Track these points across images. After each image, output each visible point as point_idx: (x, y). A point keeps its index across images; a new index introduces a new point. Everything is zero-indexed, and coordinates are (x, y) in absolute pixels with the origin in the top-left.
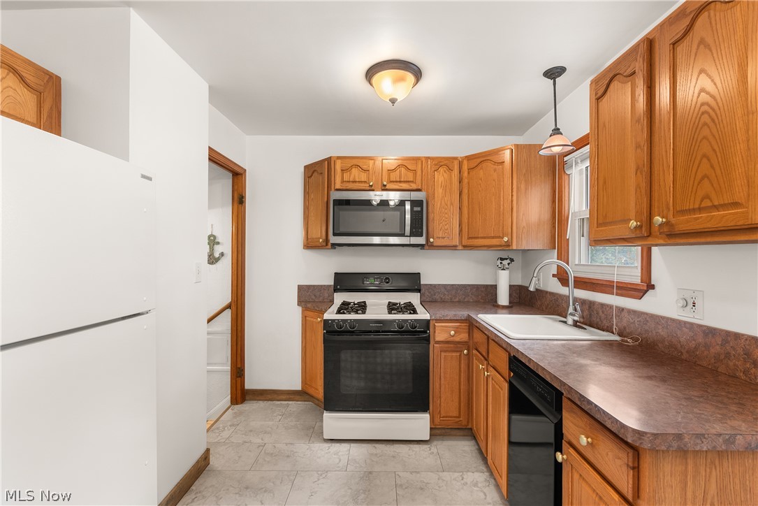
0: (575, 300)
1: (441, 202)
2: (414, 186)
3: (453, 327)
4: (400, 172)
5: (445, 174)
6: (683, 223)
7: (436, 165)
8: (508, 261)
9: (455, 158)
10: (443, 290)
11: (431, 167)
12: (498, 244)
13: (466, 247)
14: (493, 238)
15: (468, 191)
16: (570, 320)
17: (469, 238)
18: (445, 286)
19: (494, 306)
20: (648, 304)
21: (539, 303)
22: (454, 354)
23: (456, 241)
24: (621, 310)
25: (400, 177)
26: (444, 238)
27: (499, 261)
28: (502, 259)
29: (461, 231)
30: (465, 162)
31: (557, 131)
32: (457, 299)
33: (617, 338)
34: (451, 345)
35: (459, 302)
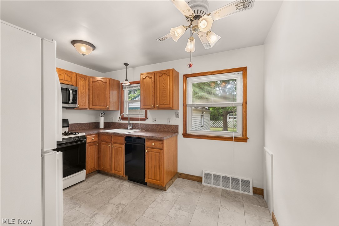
0: (130, 124)
1: (82, 92)
2: (71, 83)
3: (93, 137)
4: (64, 76)
5: (83, 81)
6: (161, 106)
7: (80, 77)
8: (103, 114)
9: (87, 76)
10: (76, 126)
11: (78, 77)
12: (105, 108)
13: (91, 109)
14: (103, 106)
15: (93, 89)
16: (129, 128)
17: (93, 106)
18: (77, 124)
19: (98, 129)
20: (147, 122)
21: (113, 126)
22: (93, 146)
23: (87, 107)
24: (141, 124)
25: (64, 78)
26: (83, 105)
27: (100, 114)
28: (101, 113)
29: (89, 103)
30: (91, 78)
31: (126, 80)
32: (82, 129)
33: (141, 130)
34: (92, 143)
35: (83, 129)
